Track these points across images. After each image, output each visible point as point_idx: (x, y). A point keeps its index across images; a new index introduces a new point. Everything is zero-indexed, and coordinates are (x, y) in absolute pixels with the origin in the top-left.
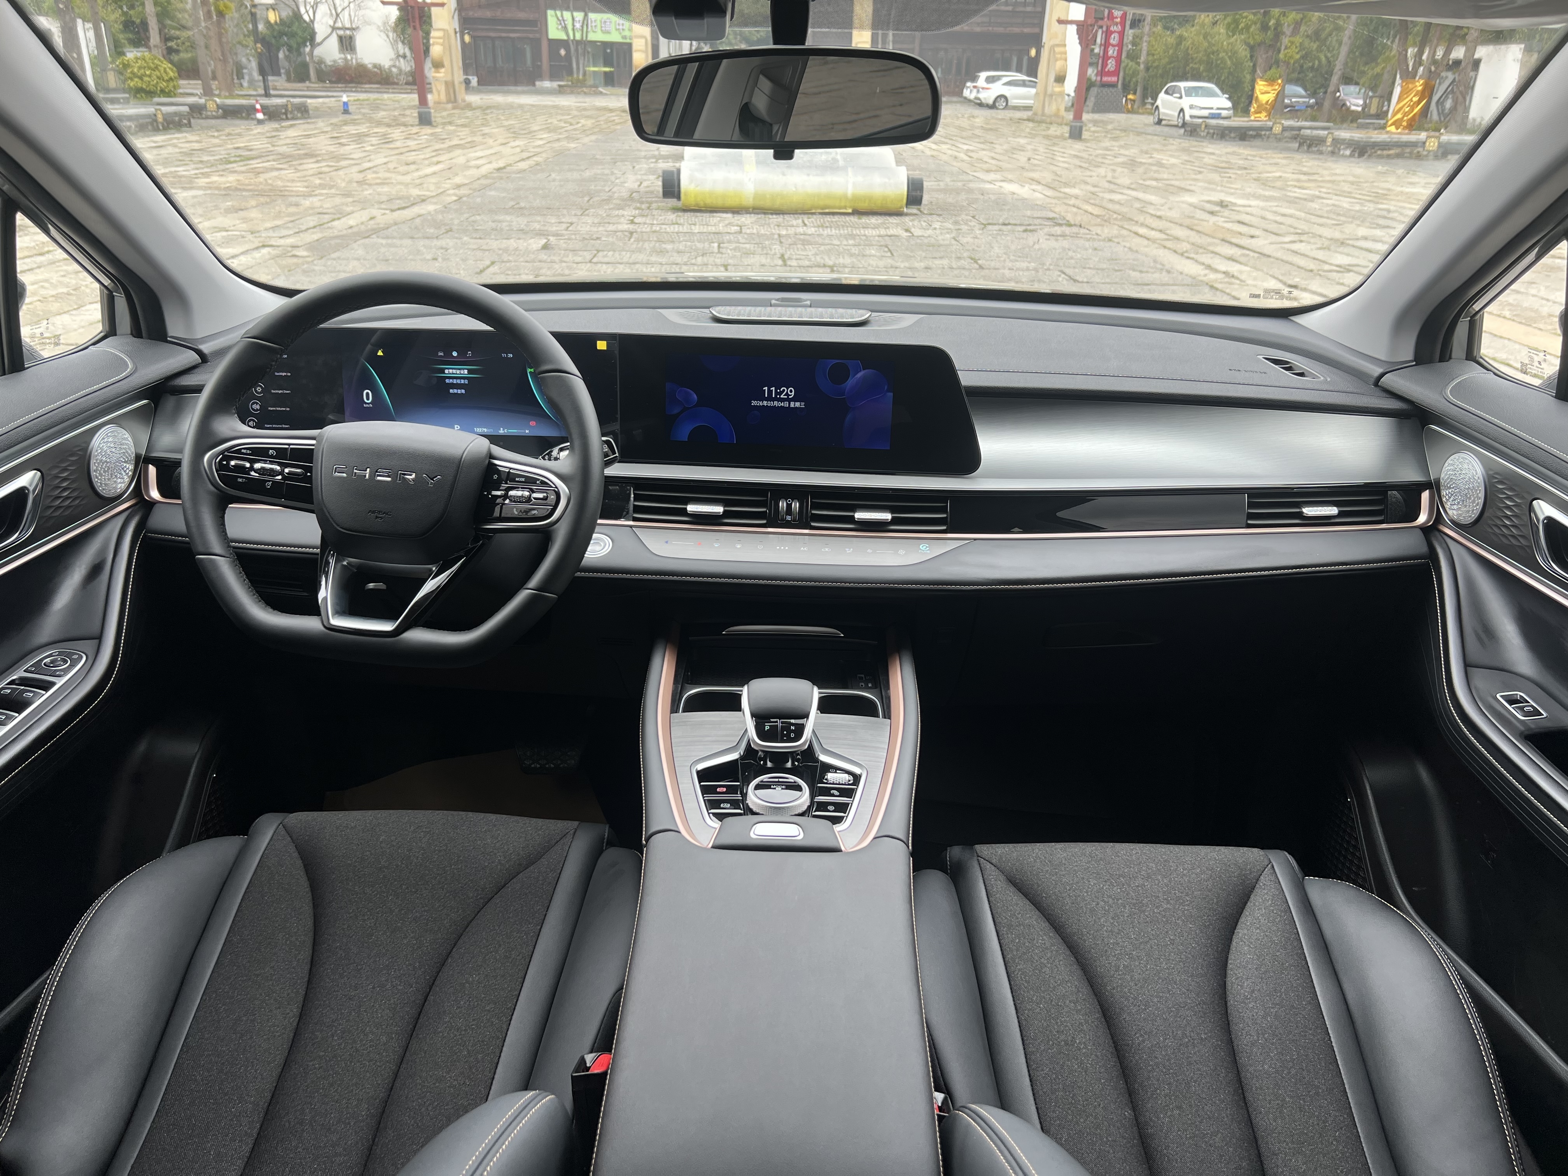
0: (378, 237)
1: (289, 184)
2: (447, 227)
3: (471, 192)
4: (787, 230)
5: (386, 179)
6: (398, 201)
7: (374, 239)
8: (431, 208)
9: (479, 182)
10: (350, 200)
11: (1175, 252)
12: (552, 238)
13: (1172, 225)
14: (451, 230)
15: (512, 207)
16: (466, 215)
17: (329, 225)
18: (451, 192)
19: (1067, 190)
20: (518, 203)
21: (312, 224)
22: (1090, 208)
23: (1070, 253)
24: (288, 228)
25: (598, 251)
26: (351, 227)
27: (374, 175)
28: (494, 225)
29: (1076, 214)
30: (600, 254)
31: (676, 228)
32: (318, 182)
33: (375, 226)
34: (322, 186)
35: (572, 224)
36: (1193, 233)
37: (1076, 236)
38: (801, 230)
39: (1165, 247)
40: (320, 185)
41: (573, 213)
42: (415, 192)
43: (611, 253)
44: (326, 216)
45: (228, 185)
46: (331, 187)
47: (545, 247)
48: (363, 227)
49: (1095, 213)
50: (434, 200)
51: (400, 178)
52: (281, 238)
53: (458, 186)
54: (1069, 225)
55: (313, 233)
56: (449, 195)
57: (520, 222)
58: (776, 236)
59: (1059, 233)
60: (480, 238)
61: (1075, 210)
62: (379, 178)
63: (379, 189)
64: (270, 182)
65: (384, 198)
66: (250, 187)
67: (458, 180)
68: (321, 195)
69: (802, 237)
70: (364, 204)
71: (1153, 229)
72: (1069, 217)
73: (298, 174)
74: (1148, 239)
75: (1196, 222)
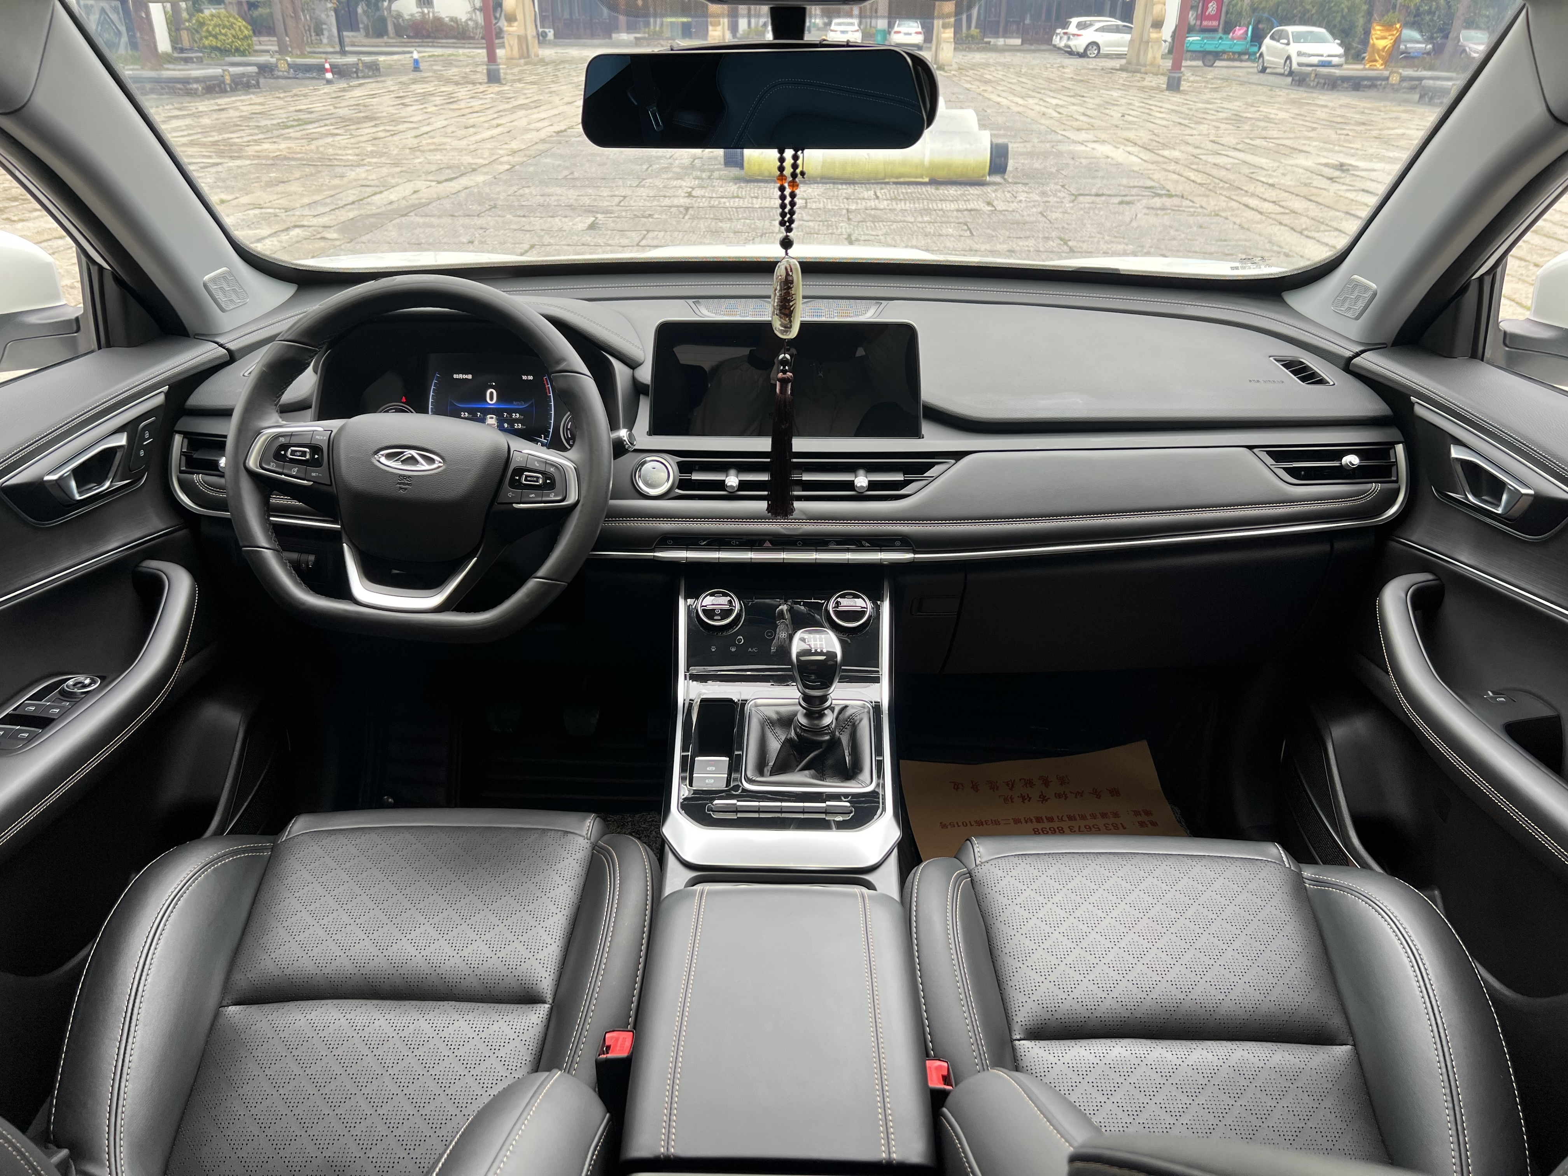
0: (416, 215)
1: (340, 152)
2: (492, 203)
3: (525, 159)
4: (857, 203)
5: (440, 145)
6: (447, 171)
7: (413, 218)
8: (480, 179)
9: (536, 147)
10: (398, 169)
11: (1292, 229)
12: (599, 216)
13: (1286, 194)
14: (495, 207)
15: (565, 178)
16: (515, 188)
17: (369, 199)
18: (505, 159)
19: (1166, 153)
20: (572, 173)
21: (351, 199)
22: (1192, 175)
23: (1172, 232)
24: (326, 204)
25: (648, 231)
26: (391, 203)
27: (430, 141)
28: (541, 200)
29: (1177, 182)
30: (651, 235)
31: (737, 202)
32: (370, 149)
33: (417, 202)
34: (372, 154)
35: (625, 197)
36: (1312, 206)
37: (1177, 210)
38: (872, 204)
39: (1281, 223)
40: (372, 152)
41: (629, 183)
42: (468, 159)
43: (661, 234)
44: (368, 189)
45: (278, 153)
46: (382, 155)
47: (592, 227)
48: (404, 203)
49: (1199, 181)
50: (485, 170)
51: (456, 143)
52: (315, 216)
53: (514, 152)
54: (1170, 196)
55: (350, 210)
56: (501, 163)
57: (571, 195)
58: (844, 212)
59: (1158, 205)
60: (524, 216)
61: (1175, 177)
62: (434, 144)
63: (431, 157)
64: (321, 149)
65: (433, 168)
66: (299, 156)
67: (514, 145)
68: (370, 164)
69: (873, 212)
70: (411, 174)
71: (1265, 200)
72: (1170, 186)
73: (352, 140)
74: (1261, 213)
75: (1314, 191)
